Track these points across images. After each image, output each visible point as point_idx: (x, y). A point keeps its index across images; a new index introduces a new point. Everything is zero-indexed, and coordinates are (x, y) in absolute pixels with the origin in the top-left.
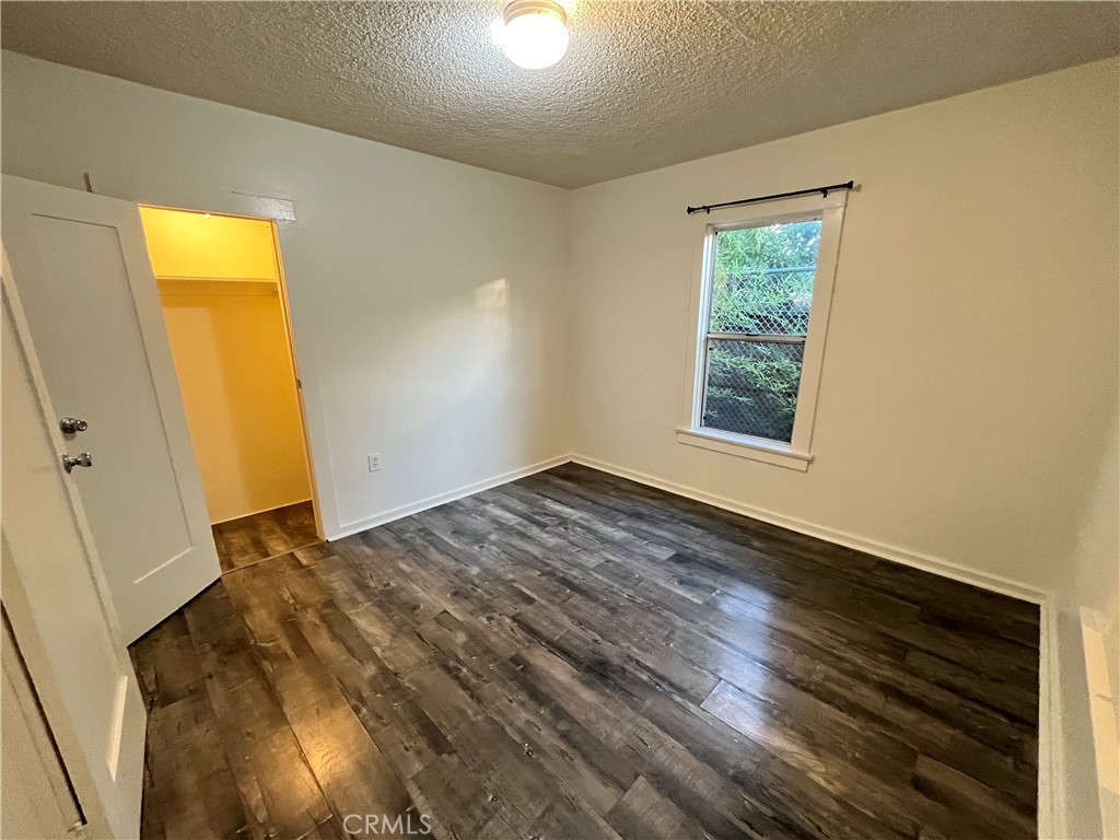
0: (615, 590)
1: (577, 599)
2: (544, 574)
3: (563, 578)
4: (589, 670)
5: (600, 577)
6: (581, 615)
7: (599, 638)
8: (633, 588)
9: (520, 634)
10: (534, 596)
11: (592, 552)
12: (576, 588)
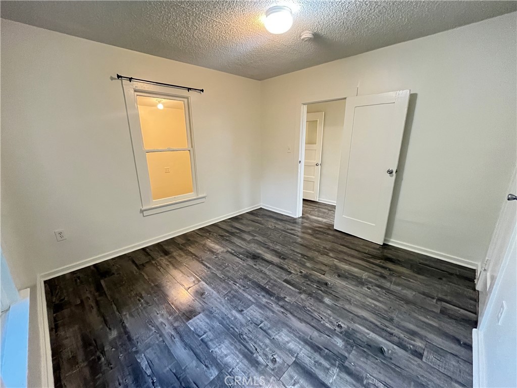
0: (242, 288)
1: (263, 282)
2: (283, 299)
3: (271, 296)
4: (259, 257)
5: (249, 297)
6: (261, 275)
7: (254, 266)
8: (232, 289)
9: (286, 266)
10: (285, 284)
11: (252, 322)
12: (263, 289)
